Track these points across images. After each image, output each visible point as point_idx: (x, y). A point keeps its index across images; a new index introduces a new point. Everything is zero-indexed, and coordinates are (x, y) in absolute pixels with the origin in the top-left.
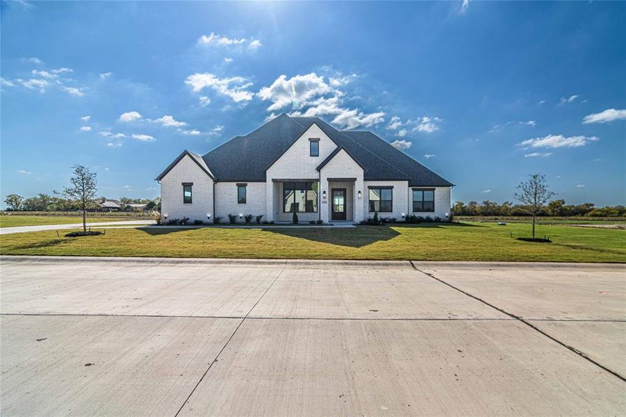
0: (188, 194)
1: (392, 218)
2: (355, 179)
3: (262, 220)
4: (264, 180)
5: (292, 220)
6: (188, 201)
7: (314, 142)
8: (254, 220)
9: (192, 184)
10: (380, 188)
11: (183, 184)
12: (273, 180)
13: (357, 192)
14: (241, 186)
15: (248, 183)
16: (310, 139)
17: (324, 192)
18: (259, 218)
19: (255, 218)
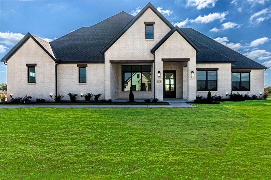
0: (32, 74)
1: (218, 96)
2: (188, 60)
3: (100, 98)
4: (103, 62)
5: (128, 97)
6: (32, 80)
7: (149, 25)
8: (93, 98)
9: (36, 65)
10: (207, 70)
11: (27, 65)
12: (111, 61)
13: (190, 72)
14: (82, 67)
15: (88, 65)
16: (145, 23)
17: (159, 72)
18: (97, 96)
19: (94, 97)
